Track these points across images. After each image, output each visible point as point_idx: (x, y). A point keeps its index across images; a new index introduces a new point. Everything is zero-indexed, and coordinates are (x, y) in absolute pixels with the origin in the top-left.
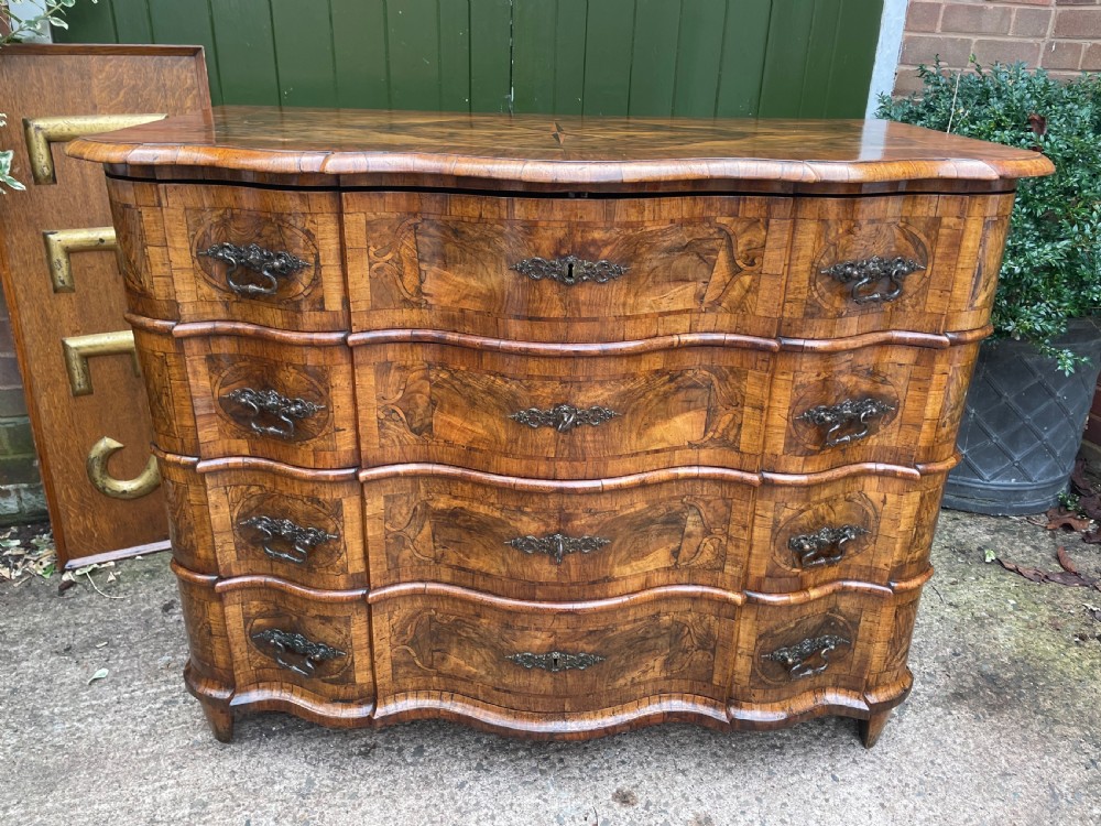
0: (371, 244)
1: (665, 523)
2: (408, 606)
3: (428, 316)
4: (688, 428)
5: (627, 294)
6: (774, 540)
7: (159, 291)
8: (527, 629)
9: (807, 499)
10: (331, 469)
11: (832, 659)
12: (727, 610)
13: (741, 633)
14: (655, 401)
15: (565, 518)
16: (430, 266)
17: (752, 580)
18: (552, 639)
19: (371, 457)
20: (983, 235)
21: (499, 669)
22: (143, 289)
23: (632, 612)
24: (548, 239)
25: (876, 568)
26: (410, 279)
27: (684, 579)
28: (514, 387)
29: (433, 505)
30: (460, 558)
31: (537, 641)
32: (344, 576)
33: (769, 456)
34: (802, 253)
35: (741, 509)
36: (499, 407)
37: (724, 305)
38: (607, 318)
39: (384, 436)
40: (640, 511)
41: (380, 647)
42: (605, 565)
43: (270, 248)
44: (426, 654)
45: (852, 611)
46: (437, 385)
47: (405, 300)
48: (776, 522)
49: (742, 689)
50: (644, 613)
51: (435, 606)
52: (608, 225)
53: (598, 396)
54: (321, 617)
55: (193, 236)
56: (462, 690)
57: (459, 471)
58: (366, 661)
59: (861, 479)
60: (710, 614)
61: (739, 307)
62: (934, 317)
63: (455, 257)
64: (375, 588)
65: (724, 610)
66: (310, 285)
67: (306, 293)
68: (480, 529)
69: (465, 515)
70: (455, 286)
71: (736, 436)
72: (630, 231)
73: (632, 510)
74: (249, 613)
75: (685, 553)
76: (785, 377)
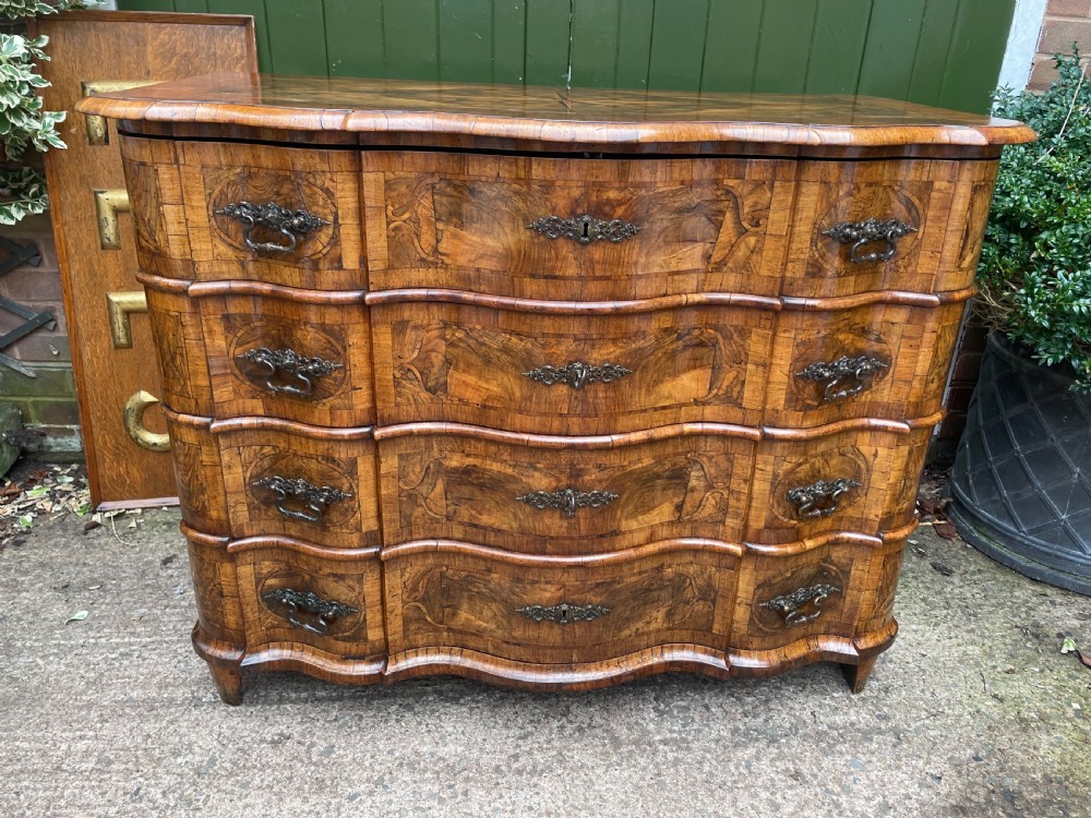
0: (389, 202)
1: (670, 478)
2: (420, 563)
3: (443, 276)
4: (694, 385)
5: (638, 254)
6: (773, 492)
7: (175, 250)
8: (536, 582)
9: (805, 453)
10: (347, 427)
11: (825, 606)
12: (728, 561)
13: (740, 583)
14: (664, 359)
15: (576, 473)
16: (447, 225)
17: (751, 532)
18: (562, 591)
19: (386, 415)
20: (972, 199)
21: (509, 623)
22: (157, 248)
23: (637, 564)
24: (564, 198)
25: (866, 520)
26: (427, 238)
27: (687, 532)
28: (529, 345)
29: (446, 463)
30: (471, 515)
31: (547, 593)
32: (358, 534)
33: (770, 412)
34: (805, 214)
35: (742, 464)
36: (514, 365)
37: (730, 265)
38: (619, 277)
39: (399, 394)
40: (647, 466)
41: (393, 604)
42: (613, 518)
43: (289, 206)
44: (436, 610)
45: (844, 561)
46: (451, 344)
47: (422, 260)
48: (775, 476)
49: (741, 637)
50: (647, 565)
51: (446, 562)
52: (623, 185)
53: (610, 353)
54: (334, 575)
55: (210, 194)
56: (472, 644)
57: (472, 429)
58: (379, 617)
59: (854, 435)
60: (711, 565)
61: (744, 267)
62: (925, 277)
63: (472, 217)
64: (388, 546)
65: (724, 561)
66: (328, 243)
67: (324, 252)
68: (494, 485)
69: (478, 473)
70: (471, 245)
71: (739, 393)
72: (644, 191)
73: (640, 465)
74: (260, 574)
75: (688, 507)
76: (787, 335)
